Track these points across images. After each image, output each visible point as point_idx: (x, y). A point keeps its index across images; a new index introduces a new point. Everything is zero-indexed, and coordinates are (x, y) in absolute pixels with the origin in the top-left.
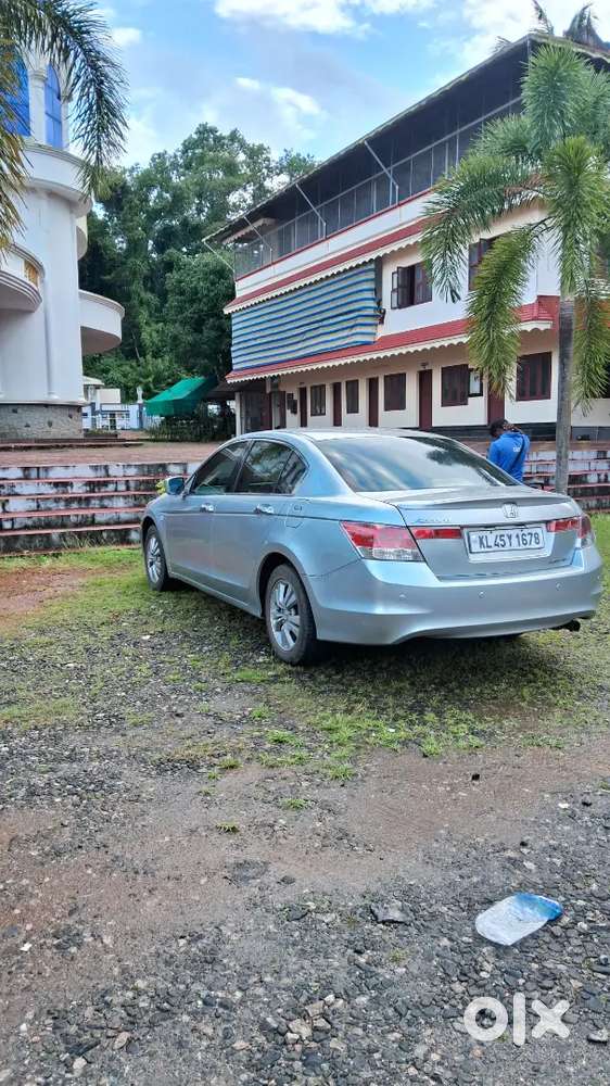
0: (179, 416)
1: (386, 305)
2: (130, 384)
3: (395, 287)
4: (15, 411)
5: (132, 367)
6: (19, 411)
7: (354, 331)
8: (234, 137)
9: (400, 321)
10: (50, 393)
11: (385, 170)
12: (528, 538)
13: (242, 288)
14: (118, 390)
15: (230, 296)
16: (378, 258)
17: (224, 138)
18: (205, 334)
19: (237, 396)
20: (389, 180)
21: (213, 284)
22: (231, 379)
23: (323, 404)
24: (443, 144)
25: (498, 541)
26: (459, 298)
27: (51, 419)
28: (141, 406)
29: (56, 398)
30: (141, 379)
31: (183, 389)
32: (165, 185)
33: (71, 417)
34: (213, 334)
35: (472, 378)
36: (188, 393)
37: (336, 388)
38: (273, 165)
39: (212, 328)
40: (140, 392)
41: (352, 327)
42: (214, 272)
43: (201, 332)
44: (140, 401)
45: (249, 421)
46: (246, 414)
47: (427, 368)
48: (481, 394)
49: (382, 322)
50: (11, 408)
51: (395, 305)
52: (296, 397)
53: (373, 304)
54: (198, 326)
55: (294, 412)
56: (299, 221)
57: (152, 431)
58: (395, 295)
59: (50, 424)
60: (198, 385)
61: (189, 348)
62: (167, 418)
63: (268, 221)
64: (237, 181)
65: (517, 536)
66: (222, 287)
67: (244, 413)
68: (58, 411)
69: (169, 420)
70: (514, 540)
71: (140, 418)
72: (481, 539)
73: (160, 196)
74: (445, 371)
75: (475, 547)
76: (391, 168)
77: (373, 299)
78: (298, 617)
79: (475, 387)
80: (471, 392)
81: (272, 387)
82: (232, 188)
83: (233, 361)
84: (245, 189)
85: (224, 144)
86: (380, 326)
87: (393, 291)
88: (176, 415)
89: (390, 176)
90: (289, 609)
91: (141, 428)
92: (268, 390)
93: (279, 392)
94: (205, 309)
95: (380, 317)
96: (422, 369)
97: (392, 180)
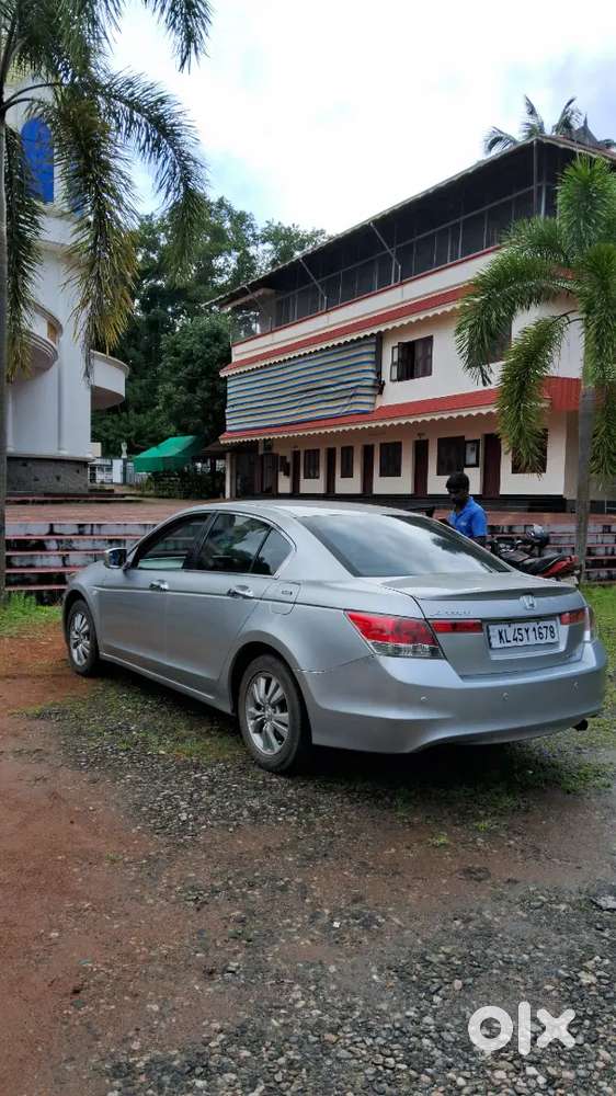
0: (168, 473)
1: (386, 376)
2: (111, 438)
3: (396, 359)
4: (25, 465)
5: (113, 421)
6: (30, 465)
7: (353, 400)
8: (221, 204)
9: (399, 393)
10: (60, 449)
11: (389, 251)
12: (544, 631)
13: (240, 353)
14: (99, 444)
15: (226, 359)
16: (380, 332)
17: (212, 204)
18: (198, 394)
19: (228, 455)
20: (391, 259)
21: (208, 346)
22: (225, 440)
23: (316, 467)
24: (446, 230)
25: (517, 634)
26: (490, 382)
27: (60, 474)
28: (125, 461)
29: (66, 453)
30: (123, 433)
31: (173, 446)
32: (152, 245)
33: (78, 472)
34: (207, 395)
35: (468, 451)
36: (179, 450)
37: (331, 453)
38: (258, 232)
39: (204, 389)
40: (124, 448)
41: (351, 397)
42: (209, 335)
43: (195, 392)
44: (124, 456)
45: (239, 481)
46: (236, 474)
47: (424, 438)
48: (476, 465)
49: (381, 393)
50: (21, 462)
51: (395, 377)
52: (289, 460)
53: (373, 376)
54: (191, 386)
55: (287, 474)
56: (299, 293)
57: (139, 487)
58: (395, 368)
59: (58, 478)
60: (189, 443)
61: (182, 407)
62: (155, 474)
63: (269, 291)
64: (224, 246)
65: (534, 630)
66: (217, 350)
67: (234, 474)
68: (66, 465)
69: (157, 477)
70: (531, 634)
71: (124, 473)
72: (500, 634)
73: (146, 257)
74: (441, 442)
75: (496, 643)
76: (394, 249)
77: (372, 371)
78: (286, 715)
79: (471, 458)
80: (467, 463)
81: (265, 449)
82: (219, 253)
83: (227, 423)
84: (230, 254)
85: (212, 210)
86: (379, 396)
87: (393, 364)
88: (164, 471)
89: (393, 255)
90: (273, 707)
91: (124, 482)
92: (261, 452)
93: (272, 454)
94: (200, 370)
95: (379, 387)
96: (418, 438)
97: (394, 260)
